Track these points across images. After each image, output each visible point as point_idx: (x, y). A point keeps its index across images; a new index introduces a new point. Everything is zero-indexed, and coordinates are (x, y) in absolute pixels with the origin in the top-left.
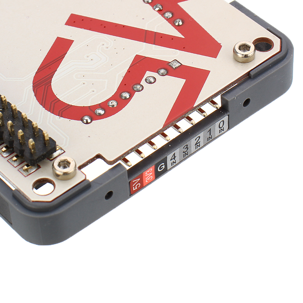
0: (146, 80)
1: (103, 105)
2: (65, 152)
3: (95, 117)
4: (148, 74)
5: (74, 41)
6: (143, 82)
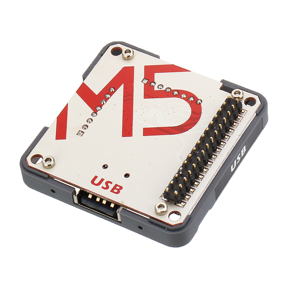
4: (156, 89)
6: (164, 89)
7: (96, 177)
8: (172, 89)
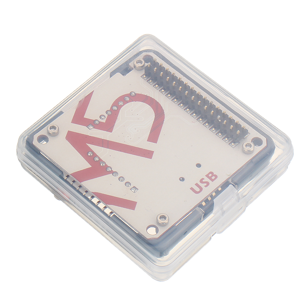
0: (105, 117)
1: (126, 102)
2: (141, 77)
3: (129, 95)
4: (104, 121)
5: (147, 141)
6: (106, 116)
7: (192, 189)
8: (109, 110)
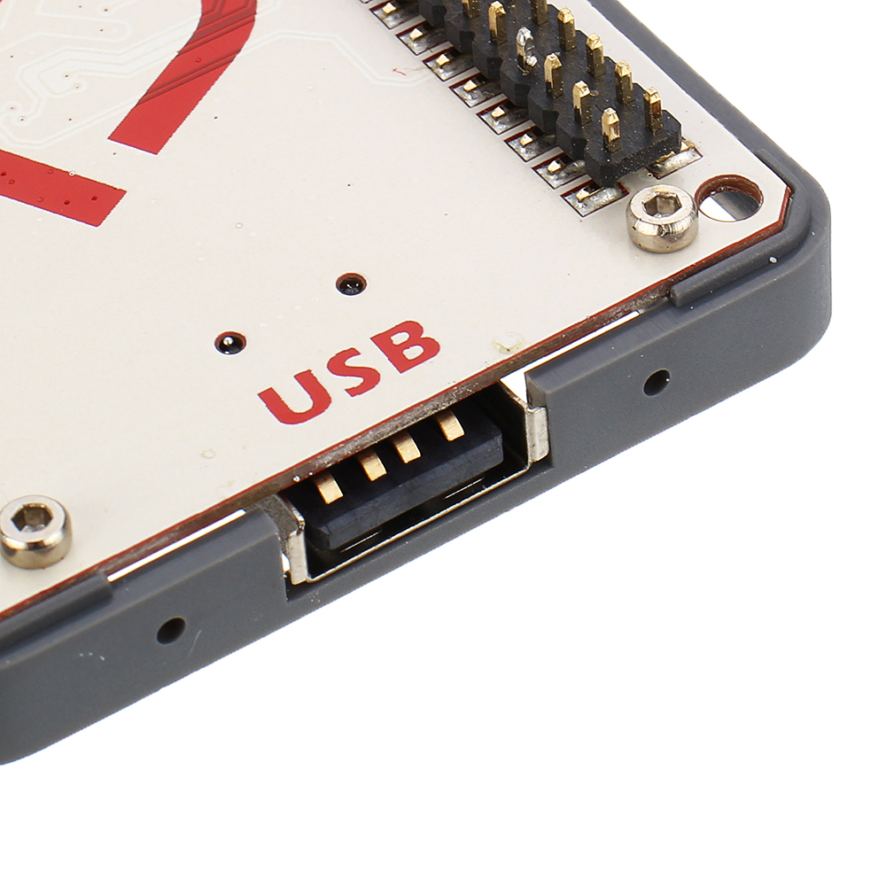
5: (109, 138)
